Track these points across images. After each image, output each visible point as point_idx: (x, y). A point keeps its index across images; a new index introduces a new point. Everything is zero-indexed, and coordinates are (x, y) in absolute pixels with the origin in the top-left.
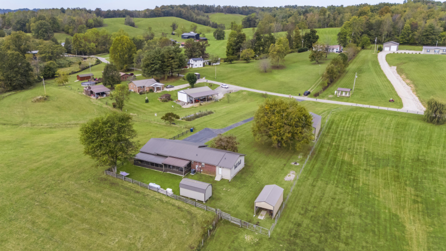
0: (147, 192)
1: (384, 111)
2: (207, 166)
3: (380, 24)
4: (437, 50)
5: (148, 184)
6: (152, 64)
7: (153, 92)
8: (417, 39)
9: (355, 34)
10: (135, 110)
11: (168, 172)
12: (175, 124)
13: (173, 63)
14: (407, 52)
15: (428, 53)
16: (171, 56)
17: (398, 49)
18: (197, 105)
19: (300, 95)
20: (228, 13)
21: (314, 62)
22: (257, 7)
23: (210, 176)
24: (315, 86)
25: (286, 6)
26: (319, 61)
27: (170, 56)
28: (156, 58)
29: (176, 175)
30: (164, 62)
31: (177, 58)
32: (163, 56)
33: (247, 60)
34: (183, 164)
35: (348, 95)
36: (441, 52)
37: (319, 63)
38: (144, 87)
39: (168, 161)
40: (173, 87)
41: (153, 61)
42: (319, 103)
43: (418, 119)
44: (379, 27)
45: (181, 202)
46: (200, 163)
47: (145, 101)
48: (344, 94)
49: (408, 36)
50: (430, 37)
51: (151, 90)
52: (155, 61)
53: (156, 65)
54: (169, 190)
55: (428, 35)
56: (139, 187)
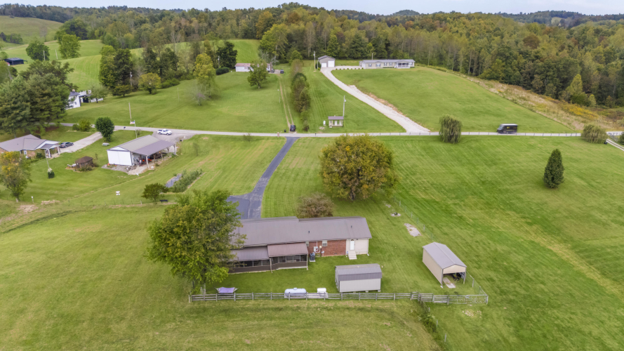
0: (289, 303)
1: (397, 137)
2: (331, 244)
3: (302, 34)
4: (378, 64)
5: (284, 292)
6: (14, 108)
7: (44, 157)
8: (346, 52)
9: (279, 47)
10: (44, 194)
11: (279, 269)
12: (166, 201)
13: (52, 104)
14: (350, 67)
15: (370, 68)
16: (46, 91)
17: (336, 65)
18: (151, 166)
19: (285, 131)
20: (17, 16)
21: (255, 86)
22: (65, 7)
23: (339, 257)
24: (289, 117)
25: (109, 7)
26: (262, 85)
27: (44, 92)
28: (20, 98)
29: (294, 269)
30: (36, 103)
31: (57, 95)
32: (31, 94)
33: (150, 91)
34: (303, 250)
35: (341, 124)
36: (382, 66)
37: (262, 88)
38: (22, 151)
39: (274, 251)
40: (72, 145)
41: (15, 103)
42: (320, 138)
43: (434, 141)
44: (302, 39)
45: (352, 301)
46: (320, 242)
47: (47, 176)
48: (336, 124)
49: (336, 49)
50: (359, 49)
51: (40, 156)
52: (19, 103)
53: (25, 109)
54: (322, 290)
55: (357, 47)
56: (271, 302)
